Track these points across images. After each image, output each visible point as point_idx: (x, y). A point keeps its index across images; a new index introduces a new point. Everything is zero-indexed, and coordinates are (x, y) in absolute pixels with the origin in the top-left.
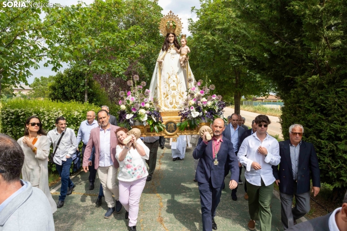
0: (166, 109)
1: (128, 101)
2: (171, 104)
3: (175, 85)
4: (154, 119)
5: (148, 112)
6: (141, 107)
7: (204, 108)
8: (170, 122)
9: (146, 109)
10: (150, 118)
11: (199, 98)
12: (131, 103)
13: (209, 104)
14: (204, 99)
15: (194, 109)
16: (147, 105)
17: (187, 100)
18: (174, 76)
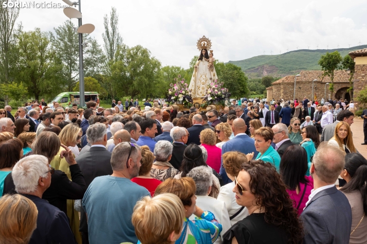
0: (198, 96)
1: (174, 89)
2: (201, 93)
3: (204, 81)
4: (187, 100)
5: (184, 96)
6: (180, 94)
7: (216, 95)
8: (197, 103)
9: (182, 94)
10: (184, 100)
11: (214, 89)
12: (175, 90)
13: (219, 93)
14: (216, 90)
15: (209, 96)
16: (183, 92)
17: (207, 90)
18: (204, 76)
